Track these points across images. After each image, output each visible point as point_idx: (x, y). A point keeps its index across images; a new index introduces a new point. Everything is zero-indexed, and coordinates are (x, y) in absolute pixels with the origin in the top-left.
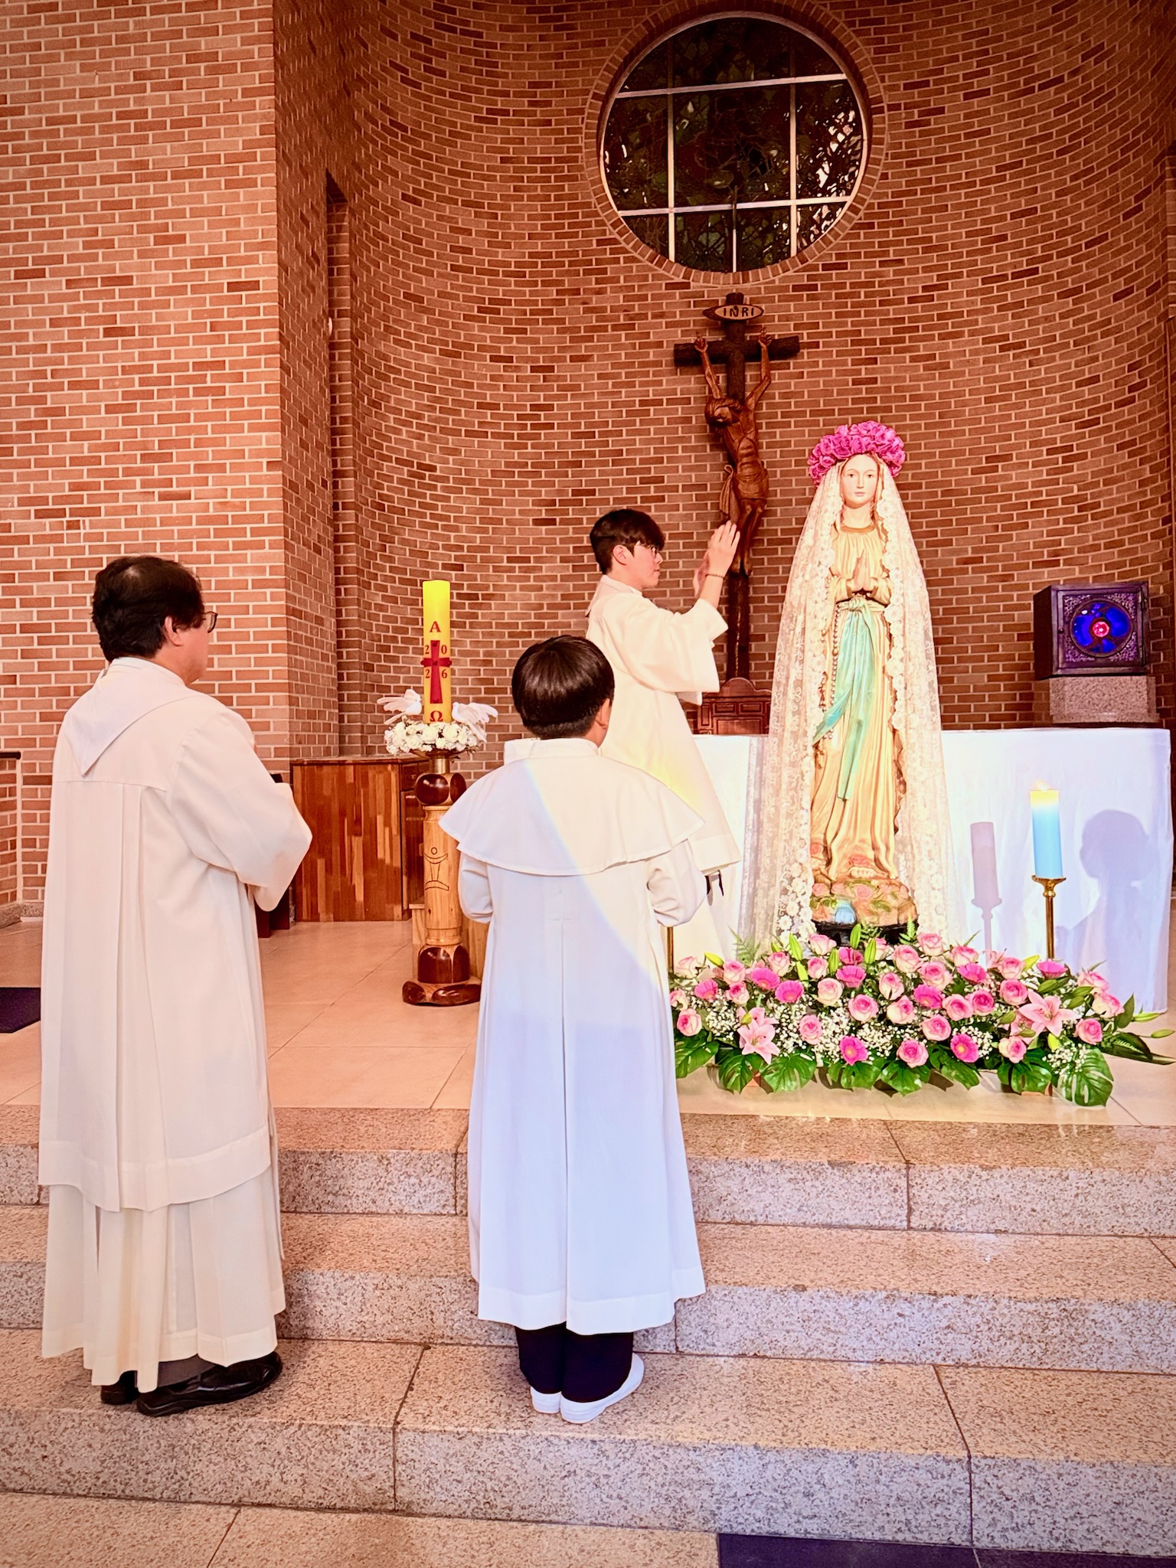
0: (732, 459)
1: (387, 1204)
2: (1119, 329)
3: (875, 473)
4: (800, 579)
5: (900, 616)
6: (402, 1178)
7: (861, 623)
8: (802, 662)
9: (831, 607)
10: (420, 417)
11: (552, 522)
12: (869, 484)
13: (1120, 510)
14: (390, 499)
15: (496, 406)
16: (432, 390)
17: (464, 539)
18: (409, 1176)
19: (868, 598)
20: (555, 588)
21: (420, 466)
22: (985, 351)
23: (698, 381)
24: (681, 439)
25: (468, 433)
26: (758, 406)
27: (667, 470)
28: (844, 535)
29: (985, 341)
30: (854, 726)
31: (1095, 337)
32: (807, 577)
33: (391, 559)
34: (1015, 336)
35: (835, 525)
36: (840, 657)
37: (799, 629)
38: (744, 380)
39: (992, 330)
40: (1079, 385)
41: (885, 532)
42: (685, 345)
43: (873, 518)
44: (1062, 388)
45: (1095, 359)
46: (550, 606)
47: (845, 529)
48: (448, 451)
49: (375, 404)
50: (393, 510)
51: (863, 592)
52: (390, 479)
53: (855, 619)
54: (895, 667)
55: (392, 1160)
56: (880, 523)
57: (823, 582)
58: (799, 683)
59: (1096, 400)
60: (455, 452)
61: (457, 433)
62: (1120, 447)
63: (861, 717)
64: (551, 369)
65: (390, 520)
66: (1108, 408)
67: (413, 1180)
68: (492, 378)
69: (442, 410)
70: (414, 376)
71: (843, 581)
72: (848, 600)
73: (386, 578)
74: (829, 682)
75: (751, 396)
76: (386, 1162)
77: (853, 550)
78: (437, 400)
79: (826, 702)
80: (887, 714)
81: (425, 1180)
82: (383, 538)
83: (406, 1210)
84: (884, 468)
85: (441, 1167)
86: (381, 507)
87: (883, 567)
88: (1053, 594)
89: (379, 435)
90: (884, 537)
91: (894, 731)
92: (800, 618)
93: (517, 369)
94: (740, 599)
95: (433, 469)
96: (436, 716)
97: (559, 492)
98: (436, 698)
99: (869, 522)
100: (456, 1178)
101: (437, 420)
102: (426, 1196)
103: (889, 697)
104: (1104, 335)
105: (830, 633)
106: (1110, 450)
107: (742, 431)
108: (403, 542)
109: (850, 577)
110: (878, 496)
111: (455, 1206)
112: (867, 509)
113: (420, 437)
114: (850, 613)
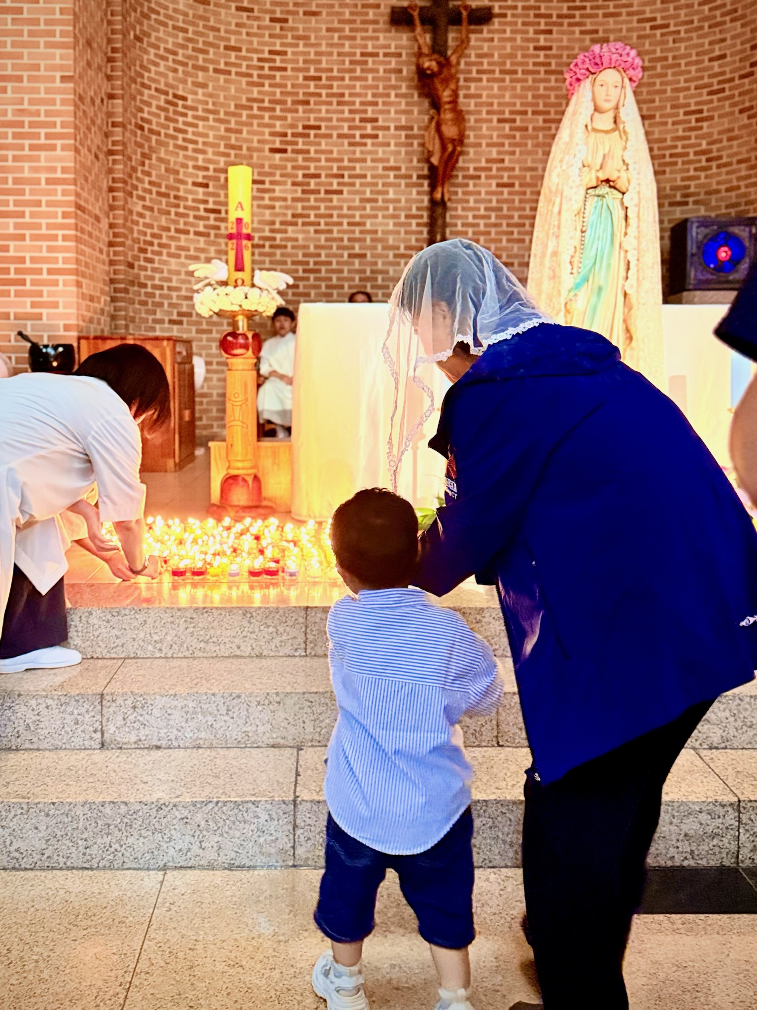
0: (436, 104)
1: (250, 648)
2: (743, 16)
3: (620, 85)
4: (558, 170)
5: (636, 201)
6: (262, 628)
7: (605, 206)
8: (557, 237)
9: (583, 192)
10: (175, 53)
11: (284, 151)
12: (614, 93)
13: (739, 162)
14: (149, 122)
15: (239, 49)
16: (186, 31)
17: (210, 161)
18: (268, 627)
19: (610, 187)
20: (287, 208)
21: (175, 96)
22: (638, 29)
23: (409, 39)
24: (394, 87)
25: (216, 71)
26: (458, 63)
27: (382, 112)
28: (593, 134)
29: (639, 21)
30: (596, 291)
31: (724, 23)
32: (564, 167)
33: (149, 174)
34: (663, 18)
35: (586, 126)
36: (587, 234)
37: (556, 210)
38: (446, 41)
39: (644, 12)
40: (711, 60)
41: (625, 132)
42: (400, 8)
43: (615, 122)
44: (697, 62)
45: (723, 40)
46: (282, 223)
47: (594, 130)
48: (197, 84)
49: (138, 39)
50: (151, 131)
51: (607, 181)
52: (149, 105)
53: (600, 203)
54: (630, 243)
55: (254, 614)
56: (621, 126)
57: (577, 171)
58: (555, 254)
59: (723, 73)
60: (204, 86)
61: (205, 69)
62: (741, 111)
63: (602, 283)
64: (286, 21)
65: (148, 140)
66: (732, 80)
67: (271, 629)
68: (237, 25)
69: (194, 49)
70: (171, 18)
71: (593, 171)
72: (595, 187)
73: (145, 190)
74: (577, 254)
75: (453, 54)
76: (249, 615)
77: (600, 147)
78: (189, 40)
79: (574, 271)
80: (621, 282)
81: (281, 629)
82: (143, 155)
83: (265, 653)
84: (626, 81)
85: (293, 619)
86: (142, 128)
87: (624, 161)
88: (689, 224)
89: (142, 66)
90: (624, 137)
91: (625, 294)
92: (558, 201)
93: (257, 19)
94: (440, 222)
95: (184, 99)
96: (240, 282)
97: (292, 126)
98: (239, 267)
99: (611, 126)
100: (306, 627)
101: (189, 57)
102: (281, 642)
103: (623, 267)
104: (732, 20)
105: (581, 213)
106: (732, 113)
107: (446, 82)
108: (160, 160)
109: (598, 168)
110: (621, 104)
111: (306, 649)
112: (611, 114)
113: (175, 71)
114: (596, 198)
